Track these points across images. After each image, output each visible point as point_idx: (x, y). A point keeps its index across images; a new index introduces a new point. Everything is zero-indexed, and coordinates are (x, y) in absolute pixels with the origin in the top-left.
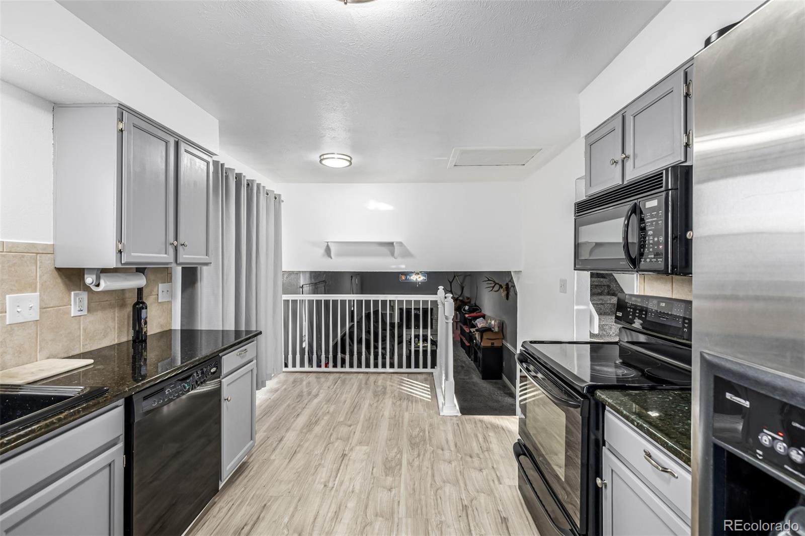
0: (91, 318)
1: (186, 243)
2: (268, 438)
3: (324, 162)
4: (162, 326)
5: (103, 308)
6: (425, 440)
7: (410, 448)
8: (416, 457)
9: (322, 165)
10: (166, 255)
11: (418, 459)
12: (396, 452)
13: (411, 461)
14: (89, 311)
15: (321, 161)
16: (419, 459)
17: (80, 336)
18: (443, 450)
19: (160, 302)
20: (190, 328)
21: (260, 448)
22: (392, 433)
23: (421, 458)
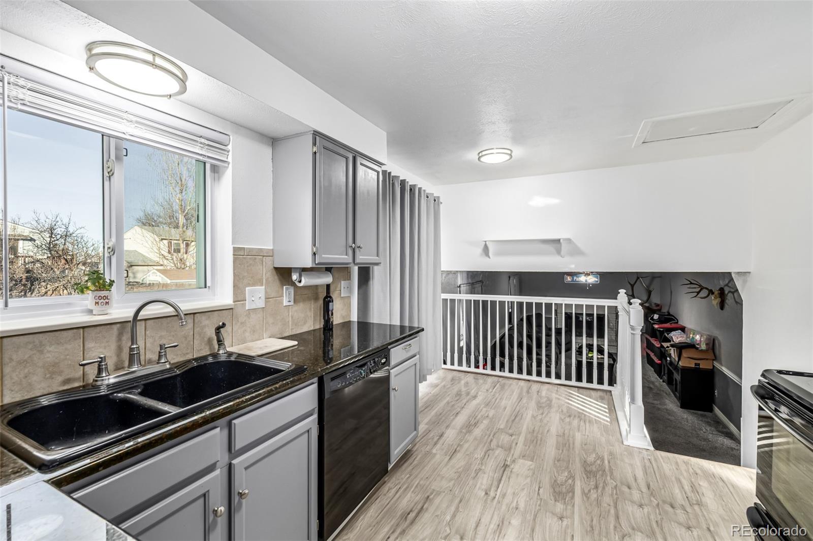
0: (296, 308)
1: (361, 246)
2: (430, 431)
3: (482, 159)
4: (343, 318)
5: (304, 300)
6: (604, 470)
7: (585, 476)
8: (593, 489)
9: (481, 163)
10: (346, 257)
11: (595, 491)
12: (567, 477)
13: (586, 491)
14: (295, 302)
15: (479, 159)
16: (597, 491)
17: (289, 322)
18: (629, 488)
19: (342, 297)
20: (365, 321)
21: (422, 440)
22: (562, 453)
23: (599, 491)
